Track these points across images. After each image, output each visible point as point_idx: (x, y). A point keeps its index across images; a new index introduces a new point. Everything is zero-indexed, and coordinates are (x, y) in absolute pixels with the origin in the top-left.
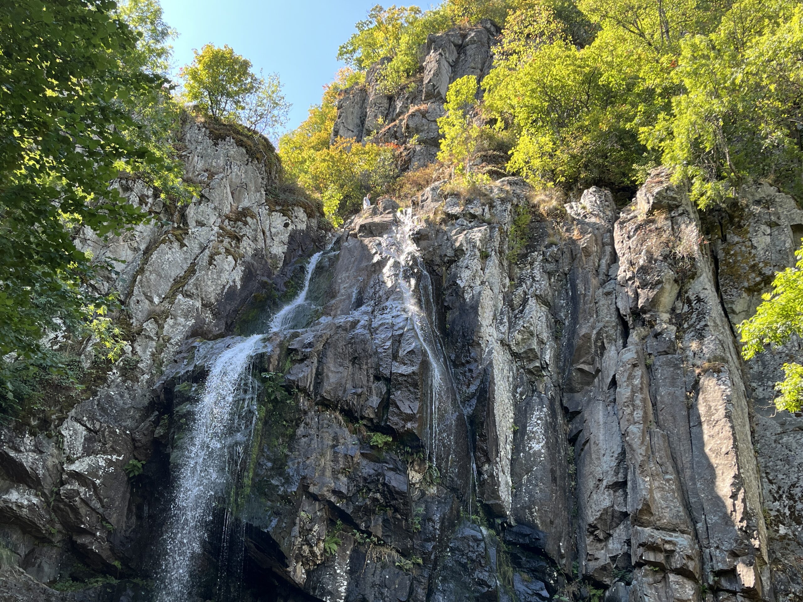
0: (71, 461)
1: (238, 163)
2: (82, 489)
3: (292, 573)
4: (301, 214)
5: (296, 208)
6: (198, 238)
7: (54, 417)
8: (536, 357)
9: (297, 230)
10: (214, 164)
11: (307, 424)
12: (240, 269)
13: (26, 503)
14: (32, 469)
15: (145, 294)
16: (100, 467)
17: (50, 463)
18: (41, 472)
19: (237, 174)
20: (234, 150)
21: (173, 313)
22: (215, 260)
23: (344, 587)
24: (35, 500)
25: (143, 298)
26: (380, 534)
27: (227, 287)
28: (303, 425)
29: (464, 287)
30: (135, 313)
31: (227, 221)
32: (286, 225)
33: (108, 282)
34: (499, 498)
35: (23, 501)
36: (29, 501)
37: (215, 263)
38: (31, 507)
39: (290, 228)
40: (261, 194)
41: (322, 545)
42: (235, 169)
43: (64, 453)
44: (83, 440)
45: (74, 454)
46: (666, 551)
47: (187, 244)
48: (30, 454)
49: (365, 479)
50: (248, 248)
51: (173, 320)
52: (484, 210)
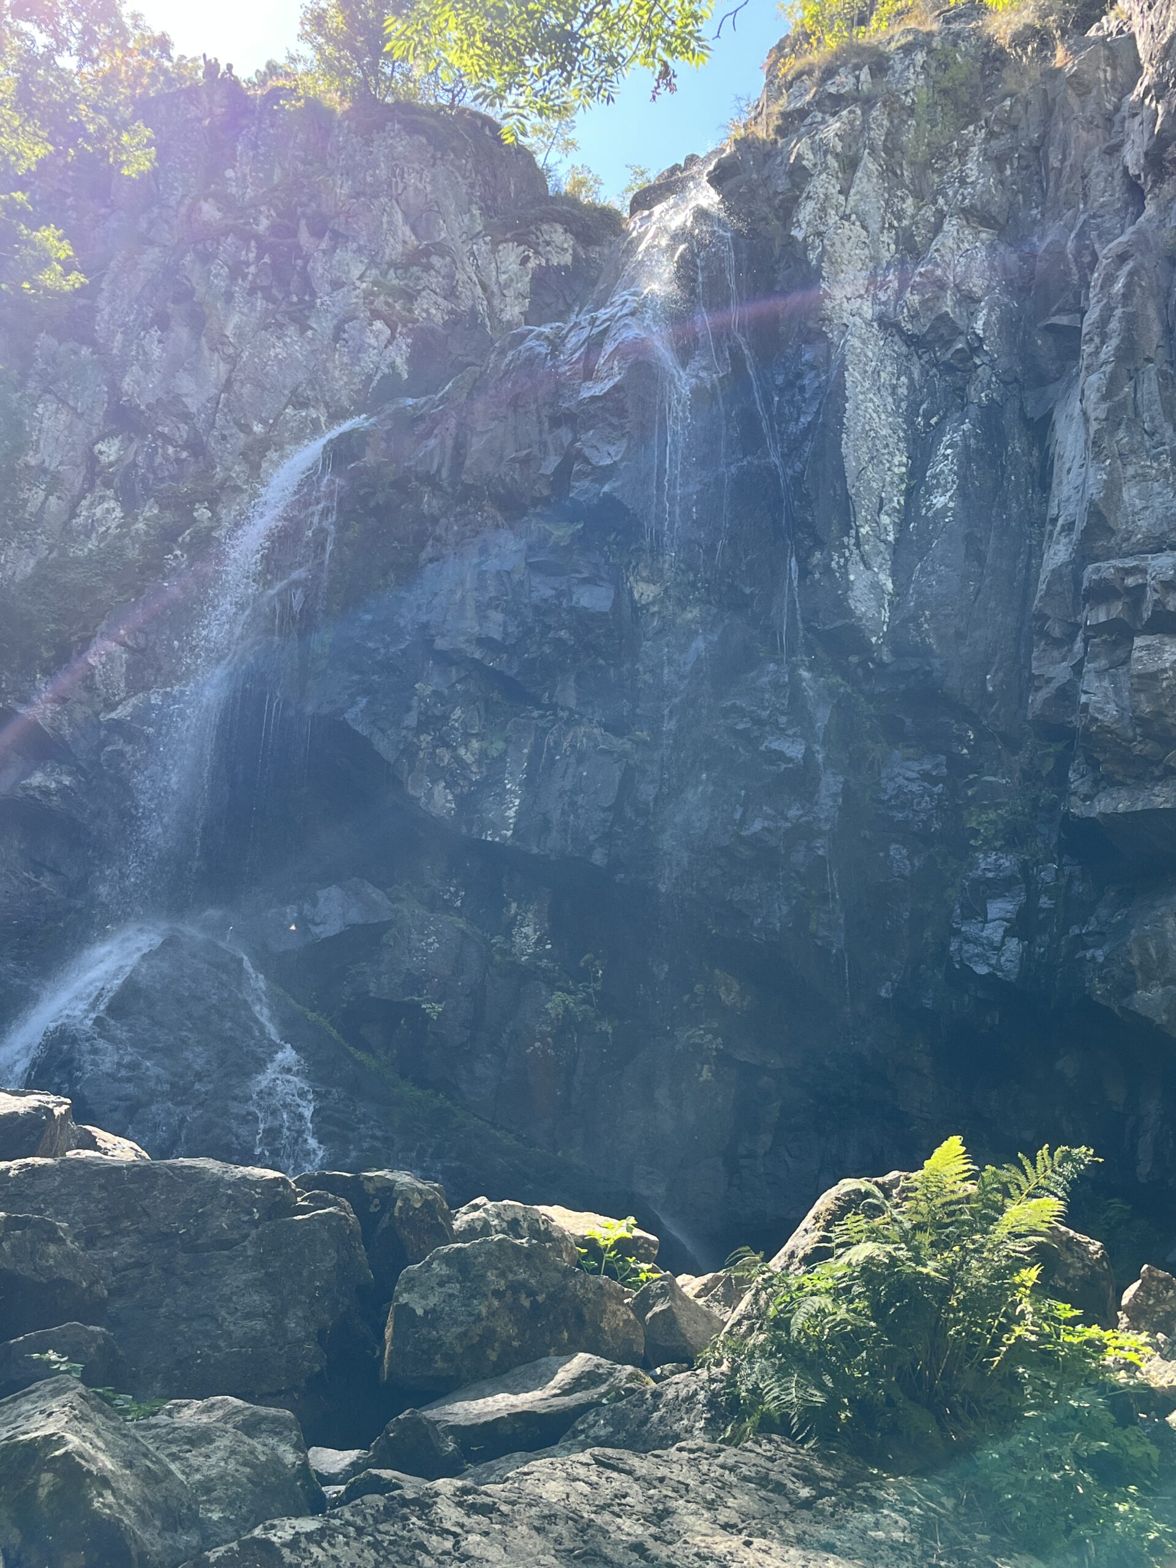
0: (111, 707)
1: (416, 166)
2: (128, 749)
3: (423, 800)
4: (559, 236)
5: (545, 227)
6: (332, 309)
7: (74, 638)
8: (956, 332)
9: (548, 267)
10: (369, 179)
11: (438, 539)
12: (404, 344)
13: (53, 785)
14: (52, 728)
15: (237, 423)
16: (153, 707)
17: (78, 716)
18: (67, 731)
19: (416, 189)
20: (404, 143)
21: (276, 439)
22: (344, 331)
23: (514, 809)
24: (67, 781)
25: (235, 430)
26: (572, 703)
27: (378, 377)
28: (430, 542)
29: (805, 239)
30: (221, 458)
31: (392, 271)
32: (525, 260)
33: (186, 423)
34: (850, 613)
35: (48, 784)
36: (59, 782)
37: (345, 336)
38: (62, 791)
39: (532, 264)
40: (472, 215)
41: (475, 744)
42: (412, 180)
43: (99, 696)
44: (124, 669)
45: (114, 695)
46: (1129, 591)
47: (314, 326)
48: (49, 705)
49: (536, 608)
50: (433, 311)
51: (278, 454)
52: (858, 78)
